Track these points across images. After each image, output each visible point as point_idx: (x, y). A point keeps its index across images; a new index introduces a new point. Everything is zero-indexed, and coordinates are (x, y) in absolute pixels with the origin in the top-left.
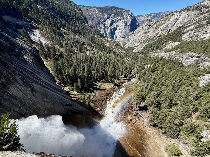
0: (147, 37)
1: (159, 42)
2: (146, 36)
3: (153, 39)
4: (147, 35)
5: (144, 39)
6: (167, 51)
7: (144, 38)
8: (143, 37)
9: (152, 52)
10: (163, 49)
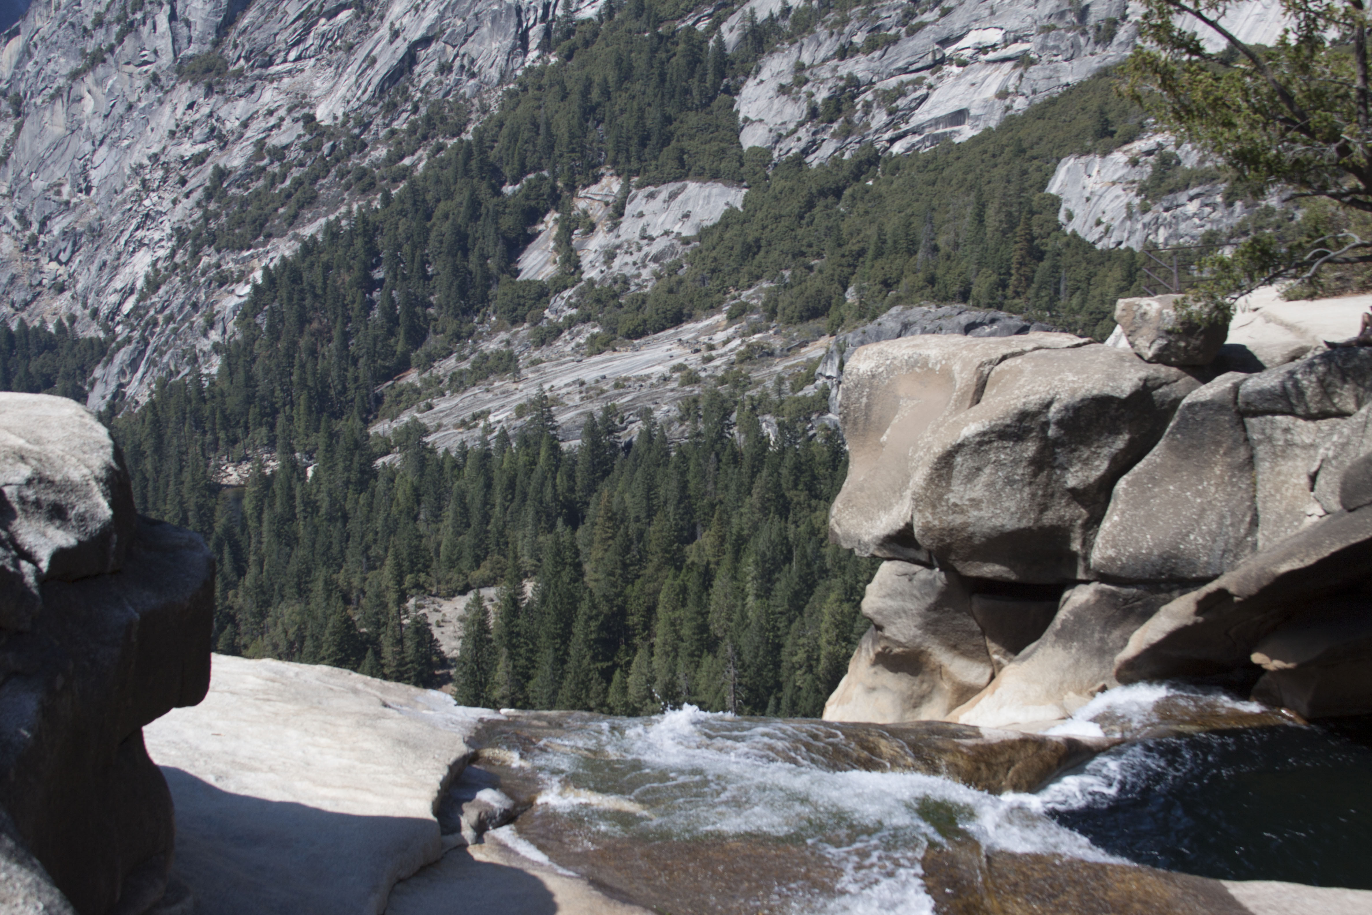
0: (253, 133)
1: (462, 197)
2: (232, 124)
3: (363, 174)
4: (241, 108)
5: (208, 169)
6: (628, 321)
7: (200, 159)
8: (188, 149)
9: (413, 377)
10: (558, 302)
